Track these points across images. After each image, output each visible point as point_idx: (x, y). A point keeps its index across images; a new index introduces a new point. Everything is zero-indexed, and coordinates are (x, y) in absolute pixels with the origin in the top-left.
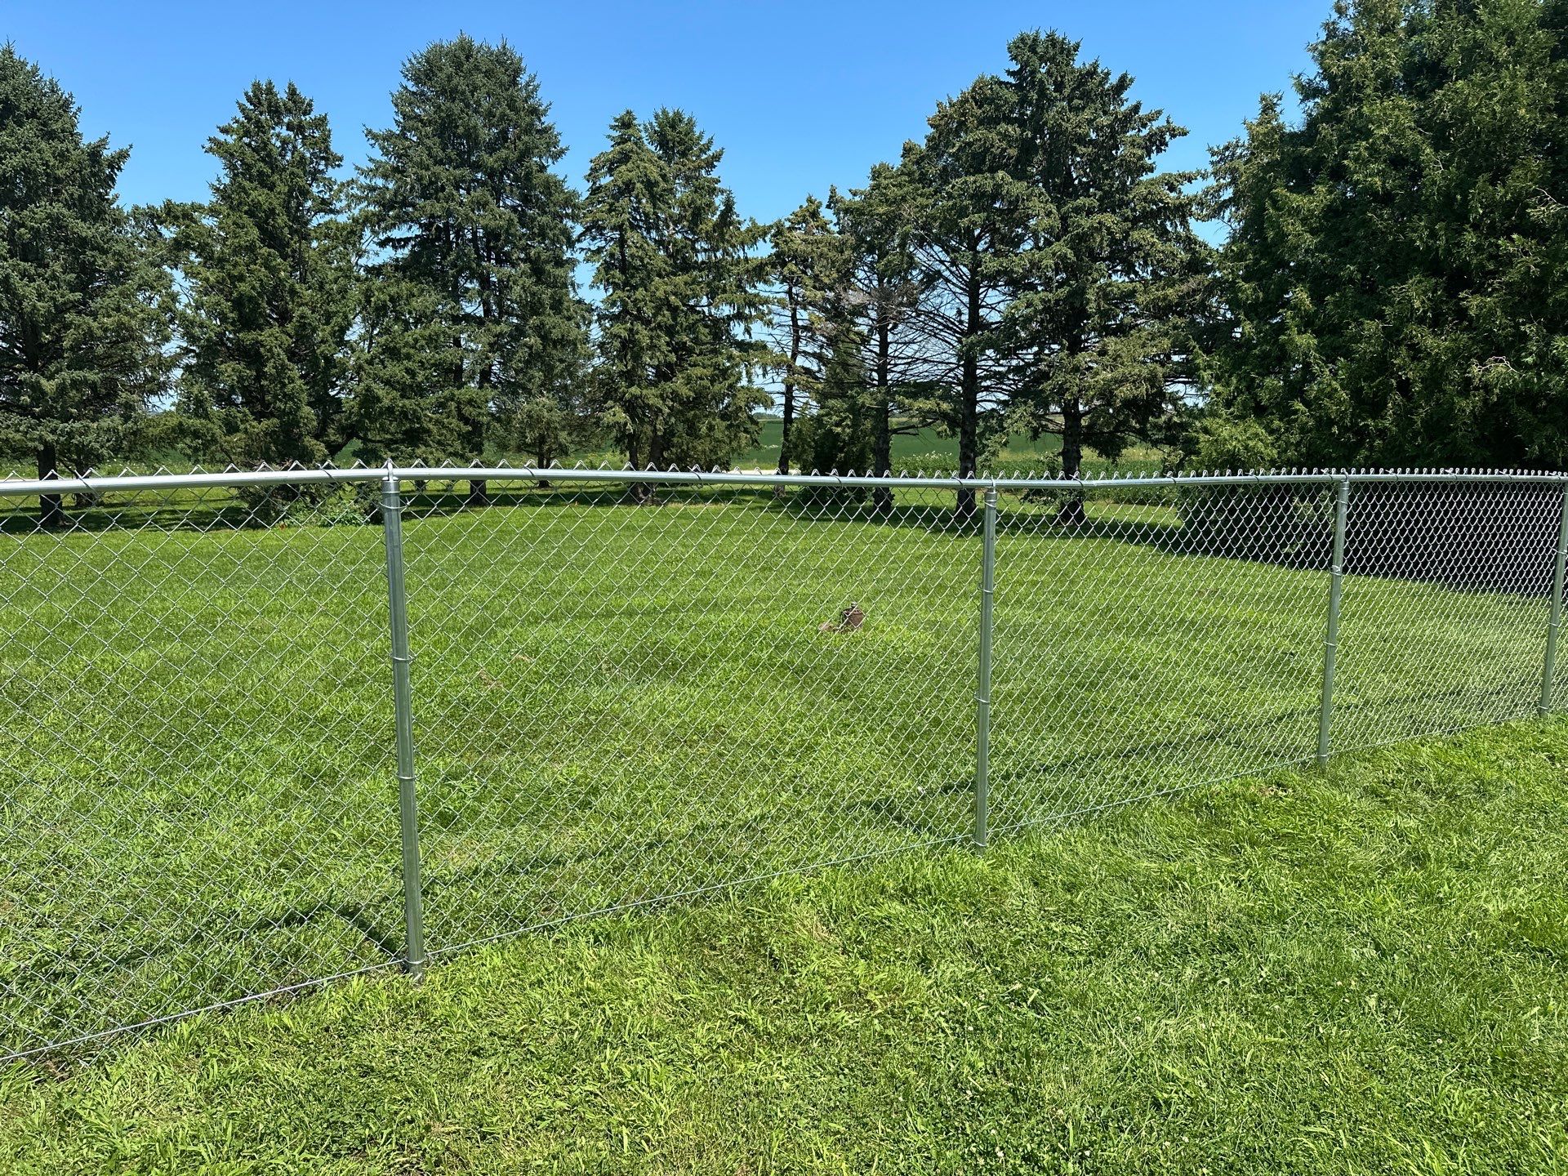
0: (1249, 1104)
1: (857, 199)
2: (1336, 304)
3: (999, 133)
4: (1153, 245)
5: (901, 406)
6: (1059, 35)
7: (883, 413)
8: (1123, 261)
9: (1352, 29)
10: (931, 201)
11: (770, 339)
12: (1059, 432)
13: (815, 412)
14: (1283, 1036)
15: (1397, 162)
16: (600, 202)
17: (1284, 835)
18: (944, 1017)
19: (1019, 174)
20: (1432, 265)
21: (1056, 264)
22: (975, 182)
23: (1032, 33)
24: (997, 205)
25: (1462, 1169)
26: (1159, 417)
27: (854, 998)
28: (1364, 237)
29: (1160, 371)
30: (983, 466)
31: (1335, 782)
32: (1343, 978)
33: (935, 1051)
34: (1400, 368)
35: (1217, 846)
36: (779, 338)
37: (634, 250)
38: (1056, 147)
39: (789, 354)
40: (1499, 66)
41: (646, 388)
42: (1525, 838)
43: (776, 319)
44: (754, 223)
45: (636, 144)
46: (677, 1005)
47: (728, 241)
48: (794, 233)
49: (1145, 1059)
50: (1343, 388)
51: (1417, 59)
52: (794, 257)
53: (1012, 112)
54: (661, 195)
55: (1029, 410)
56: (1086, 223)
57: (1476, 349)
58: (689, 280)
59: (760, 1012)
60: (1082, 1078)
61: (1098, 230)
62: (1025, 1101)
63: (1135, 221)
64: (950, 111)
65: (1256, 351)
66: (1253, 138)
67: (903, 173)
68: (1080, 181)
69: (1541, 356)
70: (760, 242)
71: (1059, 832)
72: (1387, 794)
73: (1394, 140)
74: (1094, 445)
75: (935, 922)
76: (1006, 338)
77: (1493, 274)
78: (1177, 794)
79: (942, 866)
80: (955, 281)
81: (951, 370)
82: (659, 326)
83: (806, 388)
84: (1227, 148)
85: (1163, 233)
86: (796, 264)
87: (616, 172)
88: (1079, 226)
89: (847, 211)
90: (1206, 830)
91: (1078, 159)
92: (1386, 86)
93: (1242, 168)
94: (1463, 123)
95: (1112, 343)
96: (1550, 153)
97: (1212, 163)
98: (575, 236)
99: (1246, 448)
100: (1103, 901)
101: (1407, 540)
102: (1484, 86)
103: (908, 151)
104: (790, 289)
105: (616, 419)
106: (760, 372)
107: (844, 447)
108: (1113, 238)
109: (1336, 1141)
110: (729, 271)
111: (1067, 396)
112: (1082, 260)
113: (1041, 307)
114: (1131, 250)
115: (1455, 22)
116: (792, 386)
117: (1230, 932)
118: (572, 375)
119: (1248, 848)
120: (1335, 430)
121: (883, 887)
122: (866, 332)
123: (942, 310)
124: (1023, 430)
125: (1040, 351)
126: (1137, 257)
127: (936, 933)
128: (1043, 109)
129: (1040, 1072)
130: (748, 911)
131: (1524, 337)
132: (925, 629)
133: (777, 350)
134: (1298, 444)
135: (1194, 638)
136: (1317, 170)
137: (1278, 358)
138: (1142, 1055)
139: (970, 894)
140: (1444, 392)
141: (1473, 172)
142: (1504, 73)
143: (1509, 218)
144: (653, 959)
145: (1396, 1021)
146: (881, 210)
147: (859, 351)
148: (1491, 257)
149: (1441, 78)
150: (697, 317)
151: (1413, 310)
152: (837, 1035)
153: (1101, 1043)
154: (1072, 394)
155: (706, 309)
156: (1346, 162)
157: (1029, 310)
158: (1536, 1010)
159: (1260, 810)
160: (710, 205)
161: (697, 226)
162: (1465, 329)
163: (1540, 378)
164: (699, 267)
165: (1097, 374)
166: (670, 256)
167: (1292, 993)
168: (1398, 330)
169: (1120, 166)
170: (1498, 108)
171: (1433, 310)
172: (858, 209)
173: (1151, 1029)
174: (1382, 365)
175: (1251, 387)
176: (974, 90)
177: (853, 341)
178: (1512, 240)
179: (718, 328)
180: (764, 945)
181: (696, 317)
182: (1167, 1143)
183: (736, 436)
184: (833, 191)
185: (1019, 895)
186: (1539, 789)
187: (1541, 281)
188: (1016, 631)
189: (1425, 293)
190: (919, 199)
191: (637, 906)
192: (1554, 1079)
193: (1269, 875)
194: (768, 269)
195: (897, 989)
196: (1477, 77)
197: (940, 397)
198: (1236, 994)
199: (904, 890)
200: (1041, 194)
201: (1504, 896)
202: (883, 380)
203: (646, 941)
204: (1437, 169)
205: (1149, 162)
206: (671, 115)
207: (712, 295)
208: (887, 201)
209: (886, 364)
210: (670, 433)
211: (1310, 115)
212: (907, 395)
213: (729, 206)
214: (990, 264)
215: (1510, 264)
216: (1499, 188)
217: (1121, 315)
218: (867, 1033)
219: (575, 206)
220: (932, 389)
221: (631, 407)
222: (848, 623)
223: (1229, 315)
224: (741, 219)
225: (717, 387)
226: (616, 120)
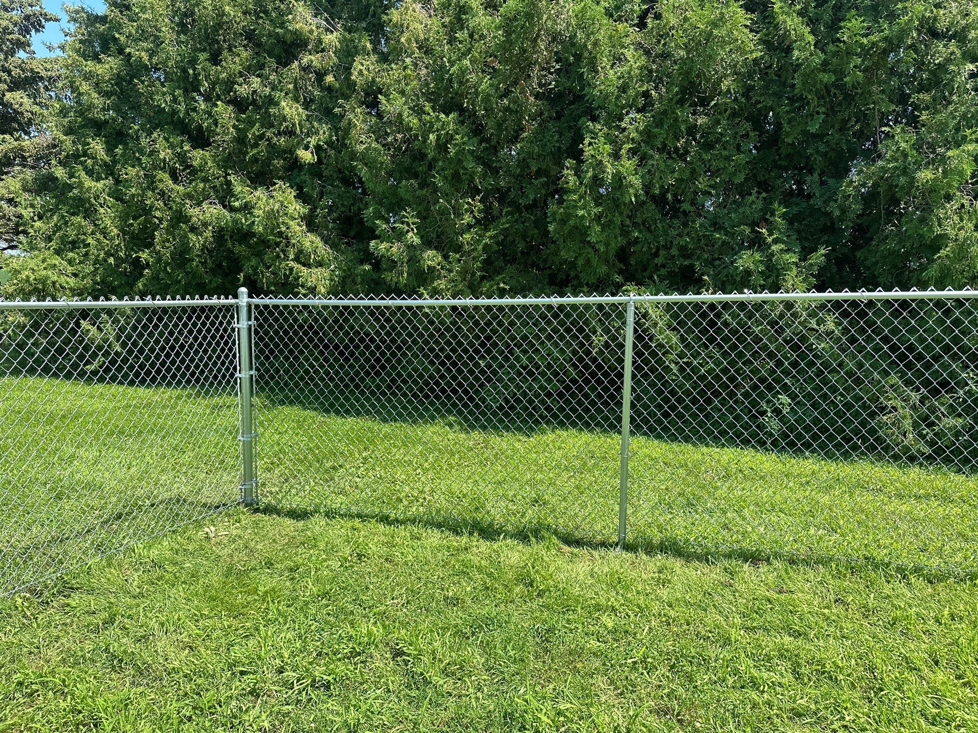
69: (241, 201)
131: (231, 185)
163: (246, 219)
187: (241, 141)
204: (173, 48)
216: (219, 68)
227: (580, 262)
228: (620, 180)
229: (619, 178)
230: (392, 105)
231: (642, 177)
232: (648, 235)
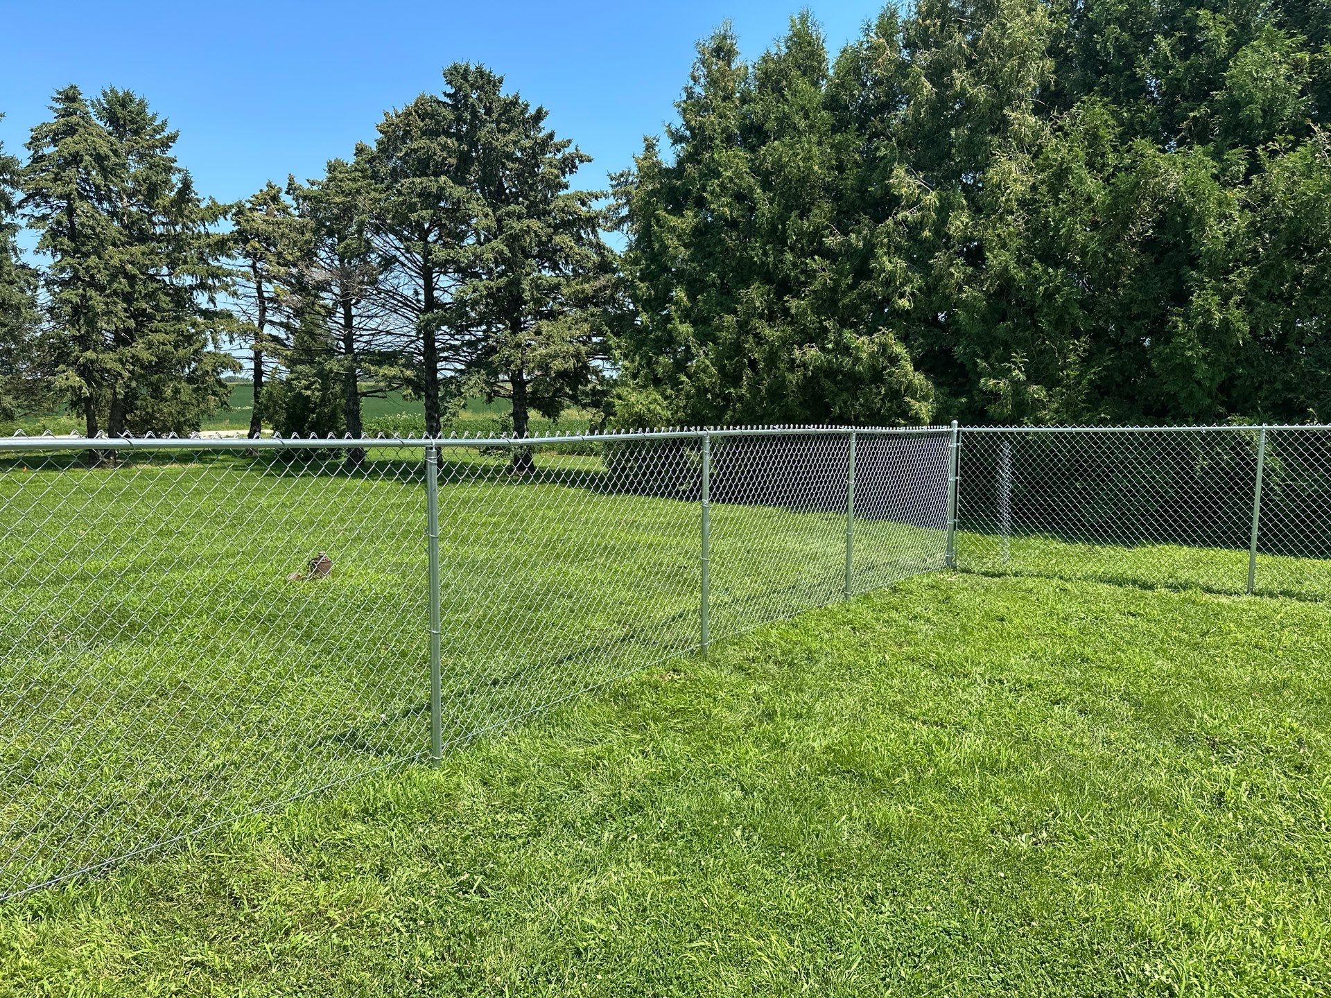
0: (649, 935)
1: (315, 188)
2: (704, 301)
3: (439, 144)
4: (571, 248)
5: (367, 372)
6: (486, 69)
7: (351, 378)
8: (549, 259)
9: (703, 94)
10: (383, 196)
11: (236, 308)
12: (509, 397)
13: (284, 376)
14: (675, 873)
15: (740, 197)
16: (43, 171)
17: (678, 710)
18: (399, 917)
19: (460, 180)
20: (767, 277)
21: (495, 258)
22: (421, 183)
23: (463, 64)
24: (442, 204)
25: (797, 950)
26: (586, 385)
27: (314, 919)
28: (721, 252)
29: (583, 349)
30: (445, 425)
31: (714, 664)
32: (718, 817)
33: (390, 950)
34: (750, 351)
35: (629, 726)
36: (245, 308)
37: (84, 219)
38: (488, 161)
39: (256, 323)
40: (800, 133)
41: (103, 352)
42: (837, 690)
43: (241, 291)
44: (213, 201)
45: (83, 118)
46: (127, 962)
47: (187, 217)
48: (256, 214)
49: (570, 916)
50: (713, 365)
51: (748, 122)
52: (257, 235)
53: (450, 127)
54: (112, 169)
55: (481, 378)
56: (517, 226)
57: (797, 338)
58: (147, 250)
59: (218, 952)
60: (518, 945)
61: (528, 232)
62: (469, 976)
63: (556, 227)
64: (396, 121)
65: (651, 336)
66: (640, 170)
67: (356, 170)
68: (510, 191)
69: (837, 343)
70: (221, 220)
71: (505, 735)
72: (749, 669)
73: (737, 181)
74: (539, 408)
75: (393, 834)
76: (457, 316)
77: (805, 284)
78: (599, 688)
79: (401, 784)
80: (410, 265)
81: (412, 342)
82: (115, 293)
83: (275, 354)
84: (622, 175)
85: (579, 239)
86: (259, 242)
87: (60, 144)
88: (512, 228)
89: (305, 198)
90: (621, 715)
91: (508, 172)
92: (729, 140)
93: (634, 192)
94: (780, 172)
95: (545, 325)
96: (835, 199)
97: (612, 186)
98: (15, 202)
99: (649, 410)
100: (540, 788)
101: (752, 478)
102: (792, 146)
103: (360, 151)
104: (254, 263)
105: (69, 383)
106: (227, 338)
107: (315, 408)
108: (540, 240)
109: (712, 950)
110: (189, 244)
111: (512, 367)
112: (516, 256)
113: (485, 293)
114: (555, 251)
115: (771, 97)
116: (260, 352)
117: (638, 796)
118: (15, 339)
119: (652, 725)
120: (709, 396)
121: (346, 811)
122: (331, 305)
123: (400, 289)
124: (478, 395)
125: (489, 329)
126: (560, 257)
127: (394, 843)
128: (476, 128)
129: (483, 948)
130: (207, 858)
131: (826, 330)
132: (391, 571)
133: (244, 319)
134: (685, 407)
135: (614, 561)
136: (686, 198)
137: (668, 341)
138: (567, 914)
139: (426, 804)
140: (778, 368)
141: (788, 209)
142: (804, 139)
143: (812, 244)
144: (102, 923)
145: (755, 844)
146: (337, 200)
147: (326, 322)
148: (803, 272)
149: (765, 138)
150: (158, 286)
151: (755, 308)
152: (297, 957)
153: (535, 910)
154: (517, 366)
155: (167, 279)
156: (705, 194)
157: (475, 295)
158: (844, 817)
159: (661, 692)
160: (166, 182)
161: (154, 201)
162: (790, 323)
163: (837, 359)
164: (158, 239)
165: (535, 350)
166: (125, 227)
167: (682, 837)
168: (747, 323)
169: (542, 181)
170: (801, 164)
171: (769, 309)
172: (315, 197)
173: (575, 889)
174: (737, 349)
175: (649, 364)
176: (416, 105)
177: (319, 313)
178: (815, 260)
179: (180, 298)
180: (225, 887)
181: (156, 285)
182: (585, 984)
183: (203, 399)
184: (291, 179)
185: (471, 795)
186: (845, 652)
187: (834, 290)
188: (473, 567)
189: (762, 295)
190: (373, 193)
191: (83, 874)
192: (856, 866)
193: (667, 745)
194: (231, 244)
195: (356, 902)
196: (787, 139)
197: (404, 366)
198: (642, 846)
199: (366, 811)
200: (479, 199)
201: (825, 735)
202: (349, 348)
203: (93, 906)
204: (766, 207)
205: (564, 181)
206: (120, 94)
207: (172, 265)
208: (343, 192)
209: (351, 334)
210: (131, 396)
211: (679, 156)
212: (372, 362)
213: (187, 185)
214: (439, 254)
215: (815, 277)
216: (805, 222)
217: (551, 303)
218: (326, 948)
219: (13, 173)
220: (396, 357)
221: (86, 371)
222: (317, 571)
223: (631, 307)
224: (199, 197)
225: (181, 352)
226: (59, 93)
227: (1183, 394)
228: (1227, 324)
229: (1225, 322)
230: (997, 259)
231: (1250, 323)
232: (1252, 371)
